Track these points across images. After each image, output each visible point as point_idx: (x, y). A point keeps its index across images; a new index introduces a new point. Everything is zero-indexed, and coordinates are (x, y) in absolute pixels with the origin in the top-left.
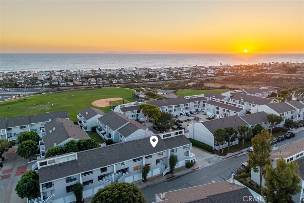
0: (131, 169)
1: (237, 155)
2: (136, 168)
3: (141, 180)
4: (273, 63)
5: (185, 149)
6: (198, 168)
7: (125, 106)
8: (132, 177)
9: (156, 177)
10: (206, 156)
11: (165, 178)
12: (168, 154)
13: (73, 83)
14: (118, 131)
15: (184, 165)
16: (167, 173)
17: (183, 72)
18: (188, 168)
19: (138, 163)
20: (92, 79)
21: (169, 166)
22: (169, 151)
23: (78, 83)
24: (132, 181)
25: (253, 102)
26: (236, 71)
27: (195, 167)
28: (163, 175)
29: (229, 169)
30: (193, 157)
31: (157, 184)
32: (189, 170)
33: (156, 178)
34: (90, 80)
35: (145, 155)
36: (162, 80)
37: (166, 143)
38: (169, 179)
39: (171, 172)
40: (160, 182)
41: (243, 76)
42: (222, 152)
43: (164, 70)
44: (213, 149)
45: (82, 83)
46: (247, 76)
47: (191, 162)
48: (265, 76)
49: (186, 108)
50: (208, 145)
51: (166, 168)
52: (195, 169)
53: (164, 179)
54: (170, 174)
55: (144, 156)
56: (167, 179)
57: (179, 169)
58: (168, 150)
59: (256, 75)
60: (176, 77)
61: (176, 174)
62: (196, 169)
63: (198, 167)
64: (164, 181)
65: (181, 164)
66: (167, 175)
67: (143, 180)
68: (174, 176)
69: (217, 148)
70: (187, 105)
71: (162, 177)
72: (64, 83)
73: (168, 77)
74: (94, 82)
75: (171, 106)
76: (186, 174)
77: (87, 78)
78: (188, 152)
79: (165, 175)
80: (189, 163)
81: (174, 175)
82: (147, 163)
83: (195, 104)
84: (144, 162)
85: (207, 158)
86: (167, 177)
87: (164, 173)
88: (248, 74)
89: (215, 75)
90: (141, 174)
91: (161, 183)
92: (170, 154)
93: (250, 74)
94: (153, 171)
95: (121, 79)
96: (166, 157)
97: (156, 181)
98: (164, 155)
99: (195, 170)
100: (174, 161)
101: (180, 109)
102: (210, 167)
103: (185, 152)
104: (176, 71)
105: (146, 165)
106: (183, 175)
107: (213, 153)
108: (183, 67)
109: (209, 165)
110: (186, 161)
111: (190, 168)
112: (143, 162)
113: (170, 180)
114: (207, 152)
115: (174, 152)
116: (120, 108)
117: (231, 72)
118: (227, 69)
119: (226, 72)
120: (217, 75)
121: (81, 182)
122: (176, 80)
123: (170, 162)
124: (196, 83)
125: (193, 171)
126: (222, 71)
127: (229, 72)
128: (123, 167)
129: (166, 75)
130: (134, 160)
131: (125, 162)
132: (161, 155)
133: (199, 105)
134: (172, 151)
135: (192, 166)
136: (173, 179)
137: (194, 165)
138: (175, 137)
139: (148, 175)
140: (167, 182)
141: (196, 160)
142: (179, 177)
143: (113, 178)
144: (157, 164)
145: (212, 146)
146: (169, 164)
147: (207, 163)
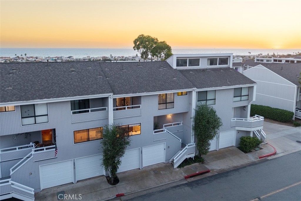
0: (64, 138)
3: (103, 175)
5: (239, 98)
6: (275, 154)
8: (69, 165)
9: (152, 170)
10: (283, 130)
11: (180, 175)
12: (190, 104)
15: (234, 144)
16: (187, 162)
18: (246, 152)
19: (89, 120)
21: (192, 139)
22: (194, 96)
24: (70, 179)
27: (265, 151)
28: (176, 166)
30: (259, 123)
31: (150, 191)
32: (251, 158)
33: (152, 173)
37: (185, 76)
38: (193, 179)
39: (198, 159)
40: (164, 188)
44: (294, 119)
47: (252, 135)
50: (280, 109)
51: (183, 145)
52: (268, 156)
53: (177, 177)
54: (197, 164)
55: (111, 97)
56: (186, 178)
57: (222, 154)
58: (191, 92)
61: (216, 166)
62: (270, 155)
63: (272, 151)
64: (175, 184)
65: (226, 139)
66: (185, 167)
67: (107, 177)
68: (208, 172)
71: (171, 173)
76: (244, 167)
78: (244, 108)
79: (180, 166)
80: (249, 138)
81: (209, 167)
82: (124, 123)
85: (287, 133)
86: (185, 172)
87: (178, 160)
91: (168, 190)
92: (197, 106)
94: (144, 150)
97: (152, 183)
98: (179, 105)
99: (269, 158)
100: (208, 122)
103: (236, 108)
105: (117, 129)
106: (237, 169)
110: (239, 131)
111: (250, 151)
113: (197, 183)
114: (280, 123)
115: (209, 103)
123: (196, 129)
125: (264, 160)
128: (29, 126)
130: (73, 103)
132: (169, 106)
134: (202, 96)
135: (257, 149)
136: (205, 178)
137: (260, 146)
140: (187, 189)
141: (263, 133)
142: (223, 174)
144: (156, 130)
145: (291, 111)
146: (192, 133)
147: (295, 144)
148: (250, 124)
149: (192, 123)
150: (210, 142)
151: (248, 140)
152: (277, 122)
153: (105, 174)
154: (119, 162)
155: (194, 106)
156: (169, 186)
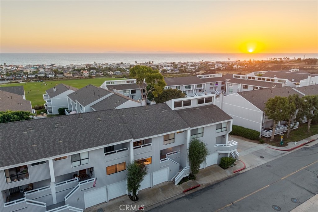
0: (100, 172)
1: (305, 144)
2: (112, 170)
3: (126, 195)
4: (284, 58)
5: (220, 130)
6: (244, 168)
7: (114, 83)
8: (103, 190)
9: (160, 187)
10: (252, 147)
12: (186, 138)
13: (63, 76)
14: (92, 106)
15: (216, 163)
16: (184, 180)
17: (188, 66)
18: (224, 169)
19: (117, 158)
20: (84, 72)
21: (187, 164)
22: (189, 133)
23: (69, 75)
24: (104, 199)
25: (293, 80)
26: (246, 65)
27: (238, 167)
28: (176, 184)
29: (306, 169)
30: (233, 147)
31: (161, 204)
32: (228, 173)
33: (160, 190)
34: (82, 72)
35: (134, 139)
36: (165, 73)
37: (181, 116)
38: (189, 193)
39: (191, 177)
40: (170, 200)
41: (257, 68)
42: (277, 141)
43: (167, 65)
44: (260, 137)
45: (73, 76)
46: (262, 67)
47: (229, 156)
48: (283, 67)
49: (200, 90)
50: (250, 130)
51: (181, 168)
52: (239, 171)
53: (178, 192)
54: (191, 181)
55: (132, 141)
56: (184, 192)
57: (209, 171)
58: (187, 131)
59: (272, 66)
60: (181, 70)
61: (204, 181)
62: (241, 170)
63: (243, 166)
64: (177, 197)
65: (211, 160)
66: (183, 184)
67: (130, 195)
68: (199, 186)
69: (267, 134)
70: (201, 86)
71: (173, 189)
72: (52, 75)
73: (172, 70)
74: (86, 74)
75: (180, 86)
76: (223, 181)
77: (79, 70)
78: (224, 136)
79: (179, 184)
80: (227, 158)
81: (199, 182)
82: (140, 158)
83: (211, 86)
84: (133, 155)
85: (254, 150)
86: (183, 187)
87: (178, 179)
88: (262, 66)
89: (223, 68)
90: (126, 182)
91: (172, 202)
92: (191, 139)
93: (264, 65)
94: (154, 174)
95: (118, 72)
96: (181, 146)
97: (161, 198)
98: (178, 140)
99: (241, 172)
100: (199, 153)
101: (191, 91)
102: (268, 165)
103: (217, 138)
104: (180, 65)
105: (137, 162)
106: (218, 183)
107: (262, 143)
108: (188, 62)
109: (263, 162)
110: (220, 154)
111: (228, 168)
112: (129, 155)
113: (192, 195)
114: (250, 140)
115: (199, 135)
116: (107, 86)
118: (236, 64)
119: (235, 66)
120: (226, 68)
122: (181, 73)
123: (190, 156)
124: (205, 71)
125: (237, 174)
126: (231, 66)
127: (239, 67)
128: (76, 167)
129: (169, 68)
132: (171, 141)
133: (216, 88)
134: (194, 133)
135: (232, 165)
136: (198, 191)
137: (235, 163)
138: (198, 107)
139: (140, 184)
140: (186, 200)
141: (237, 153)
142: (210, 187)
144: (162, 160)
145: (259, 131)
146: (187, 160)
147: (259, 159)
148: (228, 149)
149: (187, 153)
150: (200, 165)
151: (226, 160)
152: (248, 140)
153: (127, 194)
154: (139, 186)
155: (189, 139)
156: (173, 199)
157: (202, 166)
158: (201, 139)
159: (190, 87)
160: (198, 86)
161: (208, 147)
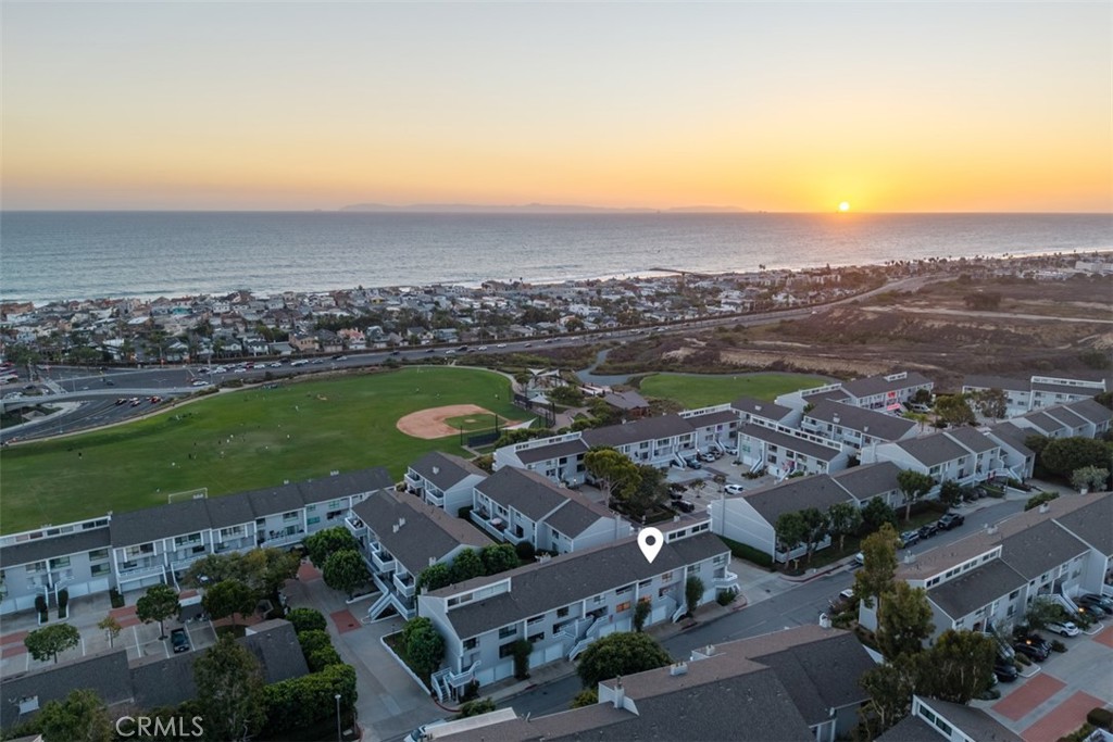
0: (612, 610)
1: (828, 572)
2: (621, 608)
3: (634, 631)
5: (718, 563)
6: (745, 604)
7: (528, 446)
8: (612, 625)
9: (660, 625)
10: (760, 577)
11: (678, 628)
12: (683, 575)
13: (291, 345)
15: (714, 599)
16: (682, 617)
18: (723, 605)
19: (625, 597)
21: (685, 601)
22: (686, 570)
27: (738, 603)
28: (675, 621)
29: (812, 604)
30: (733, 581)
32: (727, 609)
33: (660, 627)
35: (638, 580)
37: (677, 552)
38: (688, 629)
39: (689, 615)
40: (670, 636)
42: (795, 569)
44: (772, 562)
47: (728, 591)
49: (686, 445)
50: (760, 551)
51: (678, 606)
52: (739, 607)
54: (688, 618)
55: (637, 582)
56: (683, 629)
57: (708, 607)
58: (683, 568)
61: (701, 619)
62: (741, 607)
63: (744, 602)
64: (677, 634)
65: (708, 596)
66: (681, 621)
68: (697, 623)
69: (782, 557)
70: (688, 437)
71: (672, 626)
72: (263, 347)
76: (721, 618)
78: (722, 569)
79: (678, 621)
80: (725, 593)
81: (696, 620)
82: (643, 596)
83: (708, 434)
84: (638, 593)
85: (761, 581)
86: (682, 625)
87: (676, 617)
90: (630, 620)
91: (673, 637)
92: (688, 576)
94: (655, 612)
96: (677, 584)
98: (675, 579)
99: (740, 609)
100: (696, 590)
101: (668, 451)
102: (771, 601)
103: (716, 571)
105: (640, 600)
106: (716, 620)
107: (773, 571)
109: (768, 596)
110: (718, 589)
111: (727, 604)
112: (634, 595)
113: (691, 631)
114: (760, 567)
115: (696, 571)
116: (517, 453)
117: (795, 297)
119: (780, 298)
121: (526, 638)
122: (624, 329)
123: (687, 594)
124: (694, 351)
125: (736, 611)
128: (596, 606)
130: (617, 591)
131: (602, 595)
132: (669, 579)
133: (718, 435)
134: (691, 569)
135: (732, 601)
136: (696, 628)
137: (735, 598)
138: (694, 537)
139: (645, 621)
140: (685, 636)
141: (739, 588)
142: (707, 624)
143: (577, 627)
144: (661, 597)
146: (684, 597)
147: (764, 593)
148: (726, 583)
149: (684, 590)
151: (726, 596)
152: (757, 567)
154: (643, 623)
155: (686, 577)
156: (673, 635)
157: (699, 603)
158: (698, 575)
159: (666, 442)
160: (681, 439)
161: (705, 584)
